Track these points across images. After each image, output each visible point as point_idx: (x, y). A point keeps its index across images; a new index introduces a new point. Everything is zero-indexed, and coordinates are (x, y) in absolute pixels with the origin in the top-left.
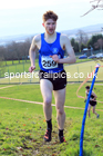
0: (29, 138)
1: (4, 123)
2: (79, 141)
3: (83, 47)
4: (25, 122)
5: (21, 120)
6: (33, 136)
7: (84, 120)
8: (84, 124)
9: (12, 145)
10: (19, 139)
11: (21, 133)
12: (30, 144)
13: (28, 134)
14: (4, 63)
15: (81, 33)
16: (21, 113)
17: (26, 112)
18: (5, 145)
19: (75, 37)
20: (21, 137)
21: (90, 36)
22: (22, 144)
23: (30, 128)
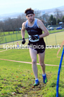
0: (20, 86)
1: (3, 76)
2: (56, 87)
4: (18, 75)
5: (15, 73)
6: (23, 84)
7: (59, 72)
8: (59, 74)
9: (8, 91)
10: (14, 87)
11: (15, 83)
12: (21, 90)
13: (19, 83)
15: (57, 11)
16: (15, 69)
17: (18, 68)
18: (3, 91)
19: (53, 14)
20: (15, 85)
22: (15, 90)
23: (21, 79)
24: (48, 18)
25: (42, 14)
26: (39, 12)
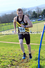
0: (14, 60)
1: (2, 54)
3: (39, 15)
4: (12, 52)
5: (10, 51)
6: (16, 59)
9: (5, 64)
11: (10, 58)
12: (14, 63)
13: (13, 58)
14: (1, 24)
15: (38, 8)
16: (10, 48)
17: (12, 48)
18: (2, 64)
19: (35, 10)
20: (10, 60)
21: (42, 10)
22: (10, 63)
23: (15, 56)
24: (32, 13)
25: (27, 11)
26: (25, 10)
